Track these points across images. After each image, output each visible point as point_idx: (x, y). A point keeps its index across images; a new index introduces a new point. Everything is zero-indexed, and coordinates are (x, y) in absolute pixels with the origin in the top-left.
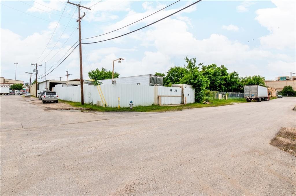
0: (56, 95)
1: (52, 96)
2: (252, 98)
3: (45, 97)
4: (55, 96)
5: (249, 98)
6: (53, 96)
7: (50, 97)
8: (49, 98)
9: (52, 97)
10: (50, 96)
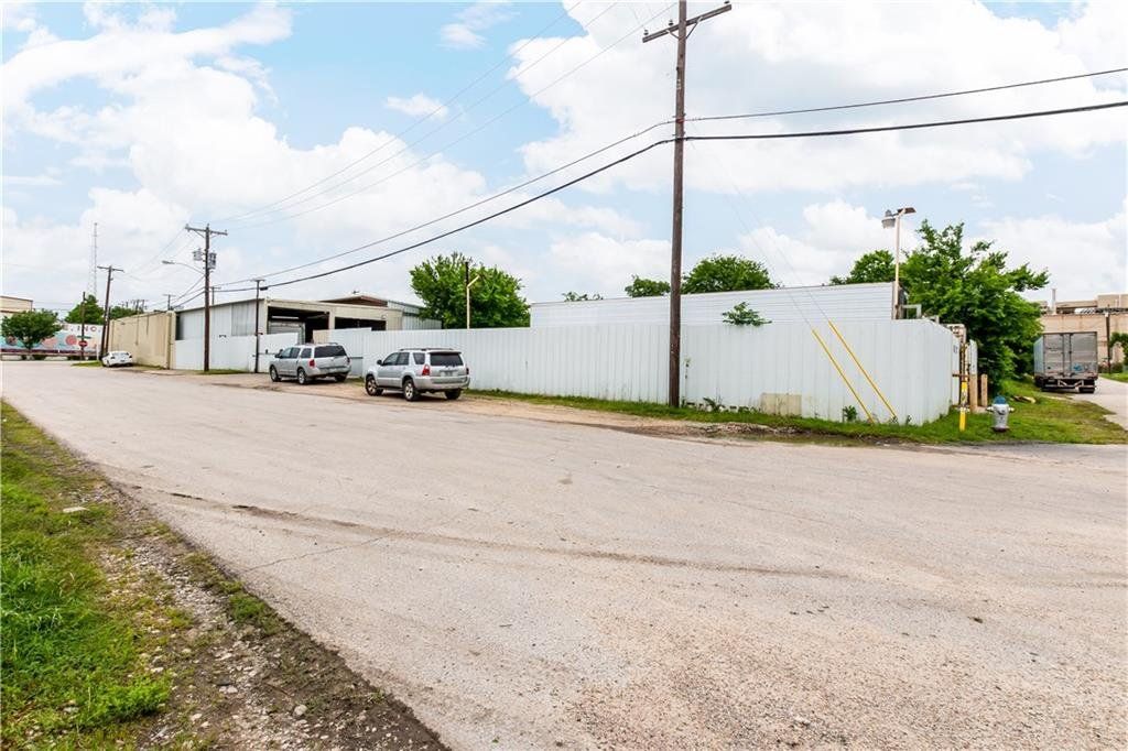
0: (462, 364)
1: (451, 368)
2: (1074, 377)
3: (426, 372)
4: (460, 367)
5: (1061, 377)
6: (456, 368)
7: (443, 374)
8: (443, 377)
9: (451, 372)
10: (443, 368)
